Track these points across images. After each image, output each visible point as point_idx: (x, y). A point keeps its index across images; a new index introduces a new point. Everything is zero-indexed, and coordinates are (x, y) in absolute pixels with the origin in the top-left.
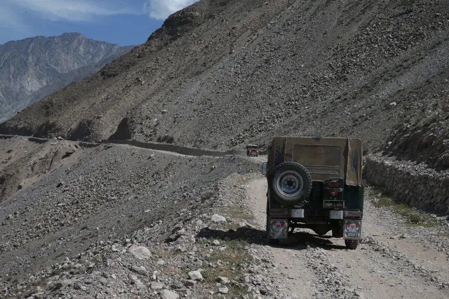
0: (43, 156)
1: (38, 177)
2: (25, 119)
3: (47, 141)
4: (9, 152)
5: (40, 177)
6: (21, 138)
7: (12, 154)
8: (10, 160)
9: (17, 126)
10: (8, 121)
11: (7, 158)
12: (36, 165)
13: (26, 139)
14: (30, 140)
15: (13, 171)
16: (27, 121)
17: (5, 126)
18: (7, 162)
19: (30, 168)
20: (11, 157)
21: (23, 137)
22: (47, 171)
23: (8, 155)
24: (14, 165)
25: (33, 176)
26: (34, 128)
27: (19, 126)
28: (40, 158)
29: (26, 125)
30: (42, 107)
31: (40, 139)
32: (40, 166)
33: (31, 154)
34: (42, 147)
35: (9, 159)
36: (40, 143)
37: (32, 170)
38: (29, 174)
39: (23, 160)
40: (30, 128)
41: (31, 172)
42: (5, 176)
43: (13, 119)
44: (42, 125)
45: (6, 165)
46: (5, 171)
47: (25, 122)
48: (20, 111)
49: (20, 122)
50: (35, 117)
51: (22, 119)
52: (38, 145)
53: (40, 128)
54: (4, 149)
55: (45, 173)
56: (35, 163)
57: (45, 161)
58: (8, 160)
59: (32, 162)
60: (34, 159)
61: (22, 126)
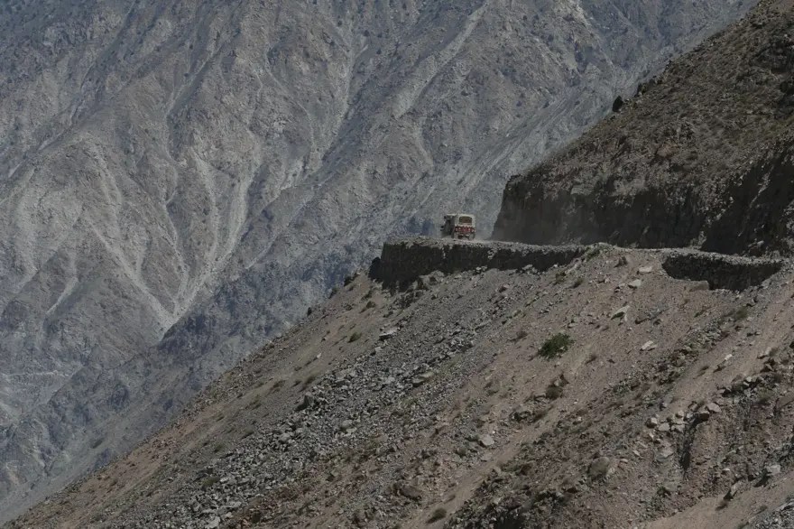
0: (747, 369)
1: (723, 506)
2: (653, 137)
3: (776, 268)
4: (551, 349)
5: (733, 503)
6: (623, 263)
7: (572, 363)
8: (560, 403)
9: (609, 185)
10: (562, 158)
11: (542, 392)
12: (709, 432)
13: (648, 263)
14: (677, 268)
15: (572, 472)
16: (664, 151)
17: (540, 192)
18: (539, 416)
19: (668, 452)
20: (564, 382)
21: (632, 254)
22: (775, 468)
23: (547, 373)
24: (579, 434)
25: (693, 502)
26: (709, 194)
27: (622, 189)
28: (728, 382)
29: (663, 176)
30: (760, 58)
31: (735, 259)
32: (730, 433)
33: (674, 359)
34: (742, 315)
35: (553, 393)
36: (737, 287)
37: (685, 462)
38: (664, 492)
39: (628, 401)
40: (688, 193)
41: (677, 477)
42: (525, 501)
43: (587, 146)
44: (755, 174)
45: (530, 434)
46: (524, 470)
47: (657, 159)
48: (627, 94)
49: (629, 159)
50: (714, 125)
51: (634, 142)
52: (721, 301)
53: (740, 191)
54: (522, 335)
55: (765, 479)
56: (701, 419)
57: (763, 402)
58: (546, 403)
59: (681, 411)
60: (695, 389)
61: (639, 184)
